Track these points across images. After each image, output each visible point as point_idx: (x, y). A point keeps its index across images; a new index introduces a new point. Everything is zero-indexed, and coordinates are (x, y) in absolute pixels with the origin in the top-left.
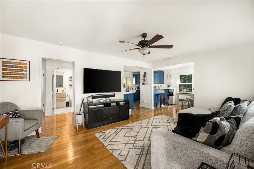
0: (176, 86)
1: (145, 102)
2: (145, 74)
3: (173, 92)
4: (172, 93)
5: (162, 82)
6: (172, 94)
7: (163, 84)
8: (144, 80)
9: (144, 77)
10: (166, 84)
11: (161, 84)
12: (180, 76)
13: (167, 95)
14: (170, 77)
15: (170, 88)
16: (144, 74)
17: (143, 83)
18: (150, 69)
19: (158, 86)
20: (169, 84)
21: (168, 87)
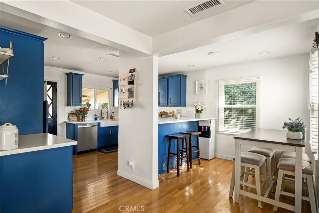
0: (217, 111)
1: (131, 164)
2: (132, 75)
3: (209, 128)
4: (206, 130)
5: (181, 102)
6: (206, 133)
7: (185, 106)
8: (131, 93)
9: (131, 83)
10: (192, 106)
11: (179, 105)
12: (226, 87)
13: (194, 136)
14: (201, 88)
15: (203, 117)
16: (130, 74)
17: (127, 103)
18: (148, 55)
19: (174, 111)
20: (200, 106)
21: (196, 113)
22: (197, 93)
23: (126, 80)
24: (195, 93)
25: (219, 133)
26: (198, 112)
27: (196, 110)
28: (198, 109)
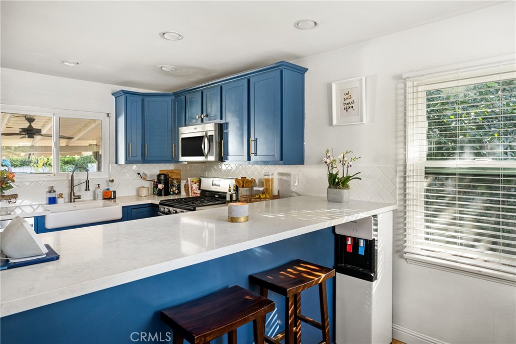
0: (402, 180)
6: (360, 261)
10: (320, 162)
14: (348, 105)
19: (270, 177)
20: (343, 164)
21: (330, 187)
22: (335, 122)
24: (331, 123)
25: (406, 259)
26: (337, 183)
27: (329, 179)
28: (337, 174)
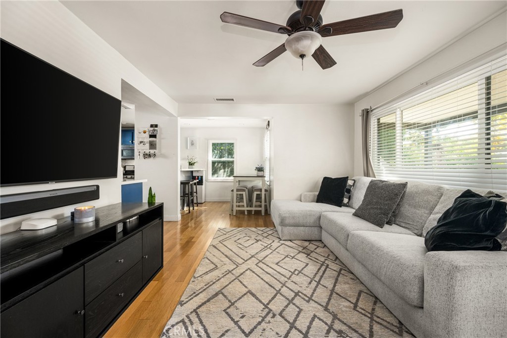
0: (207, 163)
3: (202, 177)
4: (200, 179)
8: (153, 145)
9: (153, 136)
12: (213, 144)
16: (152, 129)
17: (149, 154)
18: (175, 117)
20: (192, 160)
22: (188, 148)
23: (147, 133)
25: (208, 182)
27: (189, 163)
